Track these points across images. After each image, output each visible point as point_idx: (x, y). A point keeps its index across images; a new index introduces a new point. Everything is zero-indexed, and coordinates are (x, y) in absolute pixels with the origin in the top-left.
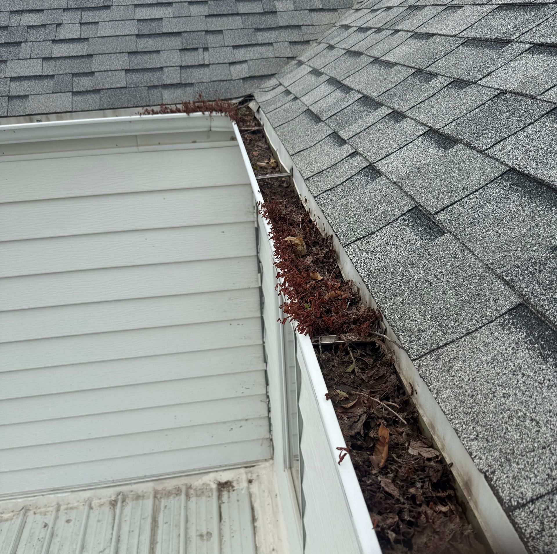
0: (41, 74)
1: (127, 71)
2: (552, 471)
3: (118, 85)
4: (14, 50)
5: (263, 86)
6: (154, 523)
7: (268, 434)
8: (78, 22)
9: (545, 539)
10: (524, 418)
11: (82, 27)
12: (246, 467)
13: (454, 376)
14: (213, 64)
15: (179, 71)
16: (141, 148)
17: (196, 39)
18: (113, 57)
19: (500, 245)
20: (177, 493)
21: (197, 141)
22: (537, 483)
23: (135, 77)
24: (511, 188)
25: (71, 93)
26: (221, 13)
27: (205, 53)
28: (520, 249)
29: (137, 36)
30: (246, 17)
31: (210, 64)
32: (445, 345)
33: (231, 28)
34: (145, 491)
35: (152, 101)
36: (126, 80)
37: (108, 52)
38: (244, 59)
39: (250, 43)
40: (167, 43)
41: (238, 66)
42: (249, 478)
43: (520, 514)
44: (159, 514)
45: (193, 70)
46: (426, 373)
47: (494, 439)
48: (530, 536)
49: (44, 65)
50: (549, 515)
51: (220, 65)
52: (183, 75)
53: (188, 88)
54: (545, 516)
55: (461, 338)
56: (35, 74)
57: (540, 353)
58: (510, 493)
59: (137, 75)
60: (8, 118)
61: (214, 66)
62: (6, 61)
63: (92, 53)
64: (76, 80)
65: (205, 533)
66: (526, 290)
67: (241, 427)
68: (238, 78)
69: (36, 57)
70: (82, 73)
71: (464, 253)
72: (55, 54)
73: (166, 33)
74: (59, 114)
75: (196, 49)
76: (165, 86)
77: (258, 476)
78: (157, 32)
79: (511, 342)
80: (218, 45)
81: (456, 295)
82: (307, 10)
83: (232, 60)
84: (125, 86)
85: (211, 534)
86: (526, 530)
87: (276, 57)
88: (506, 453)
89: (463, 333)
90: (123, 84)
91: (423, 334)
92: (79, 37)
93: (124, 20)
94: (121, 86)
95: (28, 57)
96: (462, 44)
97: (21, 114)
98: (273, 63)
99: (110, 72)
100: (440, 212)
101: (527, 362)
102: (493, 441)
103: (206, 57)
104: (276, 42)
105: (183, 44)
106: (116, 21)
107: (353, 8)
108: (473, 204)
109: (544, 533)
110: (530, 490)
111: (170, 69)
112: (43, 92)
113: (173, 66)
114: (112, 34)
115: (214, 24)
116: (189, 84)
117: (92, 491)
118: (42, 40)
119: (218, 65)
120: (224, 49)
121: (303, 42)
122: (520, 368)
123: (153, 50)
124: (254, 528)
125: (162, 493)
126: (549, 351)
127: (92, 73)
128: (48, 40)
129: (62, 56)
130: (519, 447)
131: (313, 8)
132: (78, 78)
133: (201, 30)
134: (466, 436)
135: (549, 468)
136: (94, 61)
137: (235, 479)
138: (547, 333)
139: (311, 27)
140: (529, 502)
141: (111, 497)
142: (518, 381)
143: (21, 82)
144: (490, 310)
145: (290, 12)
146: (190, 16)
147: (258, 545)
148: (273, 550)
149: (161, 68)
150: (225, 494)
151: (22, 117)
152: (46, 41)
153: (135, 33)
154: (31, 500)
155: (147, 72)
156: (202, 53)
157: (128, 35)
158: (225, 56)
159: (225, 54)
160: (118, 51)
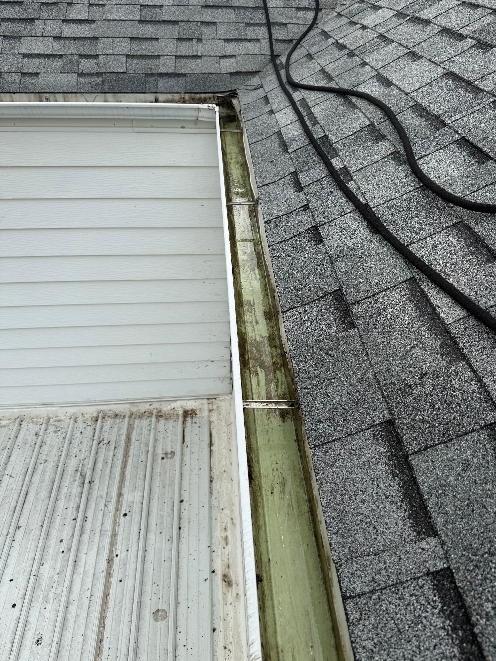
0: (51, 53)
1: (128, 56)
2: (376, 575)
3: (119, 70)
4: (28, 26)
5: (247, 83)
6: (127, 440)
7: (229, 374)
8: (87, 3)
9: (360, 627)
10: (370, 524)
11: (90, 8)
12: (208, 399)
13: (334, 472)
14: (205, 56)
15: (174, 61)
16: (136, 129)
17: (192, 29)
18: (116, 41)
19: (389, 356)
20: (149, 415)
21: (185, 127)
22: (365, 582)
23: (135, 64)
24: (409, 298)
25: (77, 74)
26: (217, 5)
27: (199, 43)
28: (400, 366)
29: (139, 21)
30: (239, 10)
31: (202, 56)
32: (334, 440)
33: (224, 20)
34: (122, 411)
35: (148, 88)
36: (127, 65)
37: (111, 36)
38: (233, 54)
39: (240, 38)
40: (166, 31)
41: (227, 60)
42: (211, 408)
43: (350, 603)
44: (132, 433)
45: (187, 61)
46: (316, 463)
47: (348, 537)
48: (352, 622)
49: (55, 43)
50: (367, 609)
51: (211, 58)
52: (178, 65)
53: (181, 78)
54: (364, 609)
55: (345, 437)
56: (46, 53)
57: (392, 470)
58: (347, 586)
59: (137, 61)
60: (20, 94)
61: (206, 58)
62: (20, 37)
63: (98, 36)
64: (82, 61)
65: (169, 451)
66: (395, 409)
67: (207, 366)
68: (226, 72)
69: (47, 35)
70: (87, 55)
71: (362, 354)
72: (65, 34)
73: (166, 21)
74: (65, 94)
75: (191, 39)
76: (161, 75)
77: (218, 407)
78: (157, 19)
79: (376, 453)
80: (211, 37)
81: (350, 394)
82: (294, 8)
83: (222, 53)
84: (125, 71)
85: (174, 453)
86: (350, 617)
87: (261, 54)
88: (352, 551)
89: (347, 433)
90: (123, 70)
91: (321, 425)
92: (87, 18)
93: (128, 4)
94: (122, 71)
95: (40, 35)
96: (411, 107)
97: (32, 91)
98: (259, 60)
99: (112, 56)
100: (355, 303)
101: (383, 475)
102: (346, 538)
103: (200, 49)
104: (263, 39)
105: (179, 34)
106: (121, 4)
107: (336, 10)
108: (379, 305)
109: (360, 622)
110: (359, 587)
111: (166, 57)
112: (52, 71)
113: (169, 55)
114: (117, 18)
115: (209, 15)
116: (182, 74)
117: (77, 408)
118: (53, 18)
119: (209, 57)
120: (216, 42)
121: (287, 40)
122: (377, 479)
123: (152, 37)
124: (211, 451)
125: (136, 414)
126: (398, 471)
127: (97, 56)
128: (59, 19)
129: (70, 36)
130: (361, 549)
131: (299, 6)
132: (84, 60)
133: (197, 20)
134: (331, 529)
135: (375, 572)
136: (99, 44)
137: (198, 408)
138: (401, 453)
139: (296, 26)
140: (357, 596)
141: (93, 414)
142: (373, 491)
143: (33, 59)
144: (368, 418)
145: (279, 9)
146: (188, 5)
147: (212, 466)
148: (225, 471)
149: (159, 56)
150: (189, 420)
151: (32, 94)
152: (57, 19)
153: (137, 19)
154: (25, 411)
155: (146, 59)
156: (196, 44)
157: (131, 20)
158: (216, 49)
159: (217, 47)
160: (121, 36)
